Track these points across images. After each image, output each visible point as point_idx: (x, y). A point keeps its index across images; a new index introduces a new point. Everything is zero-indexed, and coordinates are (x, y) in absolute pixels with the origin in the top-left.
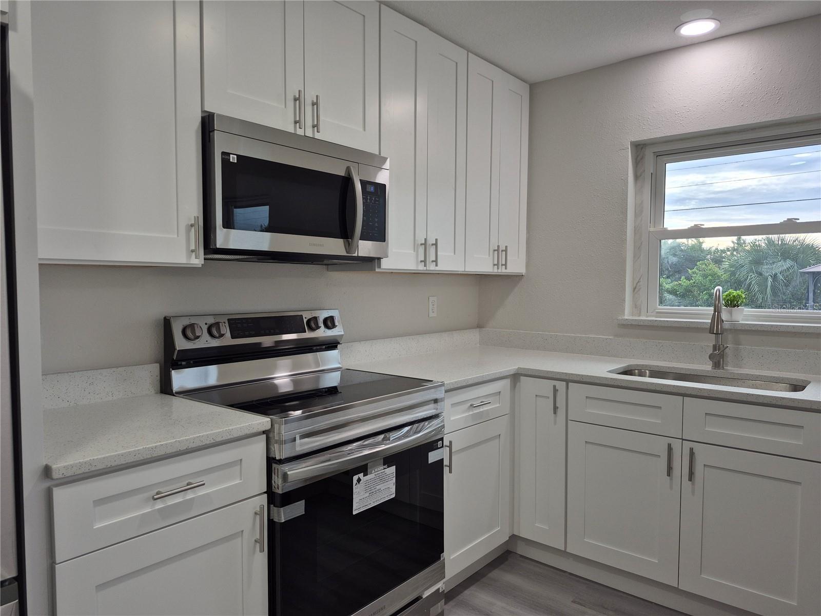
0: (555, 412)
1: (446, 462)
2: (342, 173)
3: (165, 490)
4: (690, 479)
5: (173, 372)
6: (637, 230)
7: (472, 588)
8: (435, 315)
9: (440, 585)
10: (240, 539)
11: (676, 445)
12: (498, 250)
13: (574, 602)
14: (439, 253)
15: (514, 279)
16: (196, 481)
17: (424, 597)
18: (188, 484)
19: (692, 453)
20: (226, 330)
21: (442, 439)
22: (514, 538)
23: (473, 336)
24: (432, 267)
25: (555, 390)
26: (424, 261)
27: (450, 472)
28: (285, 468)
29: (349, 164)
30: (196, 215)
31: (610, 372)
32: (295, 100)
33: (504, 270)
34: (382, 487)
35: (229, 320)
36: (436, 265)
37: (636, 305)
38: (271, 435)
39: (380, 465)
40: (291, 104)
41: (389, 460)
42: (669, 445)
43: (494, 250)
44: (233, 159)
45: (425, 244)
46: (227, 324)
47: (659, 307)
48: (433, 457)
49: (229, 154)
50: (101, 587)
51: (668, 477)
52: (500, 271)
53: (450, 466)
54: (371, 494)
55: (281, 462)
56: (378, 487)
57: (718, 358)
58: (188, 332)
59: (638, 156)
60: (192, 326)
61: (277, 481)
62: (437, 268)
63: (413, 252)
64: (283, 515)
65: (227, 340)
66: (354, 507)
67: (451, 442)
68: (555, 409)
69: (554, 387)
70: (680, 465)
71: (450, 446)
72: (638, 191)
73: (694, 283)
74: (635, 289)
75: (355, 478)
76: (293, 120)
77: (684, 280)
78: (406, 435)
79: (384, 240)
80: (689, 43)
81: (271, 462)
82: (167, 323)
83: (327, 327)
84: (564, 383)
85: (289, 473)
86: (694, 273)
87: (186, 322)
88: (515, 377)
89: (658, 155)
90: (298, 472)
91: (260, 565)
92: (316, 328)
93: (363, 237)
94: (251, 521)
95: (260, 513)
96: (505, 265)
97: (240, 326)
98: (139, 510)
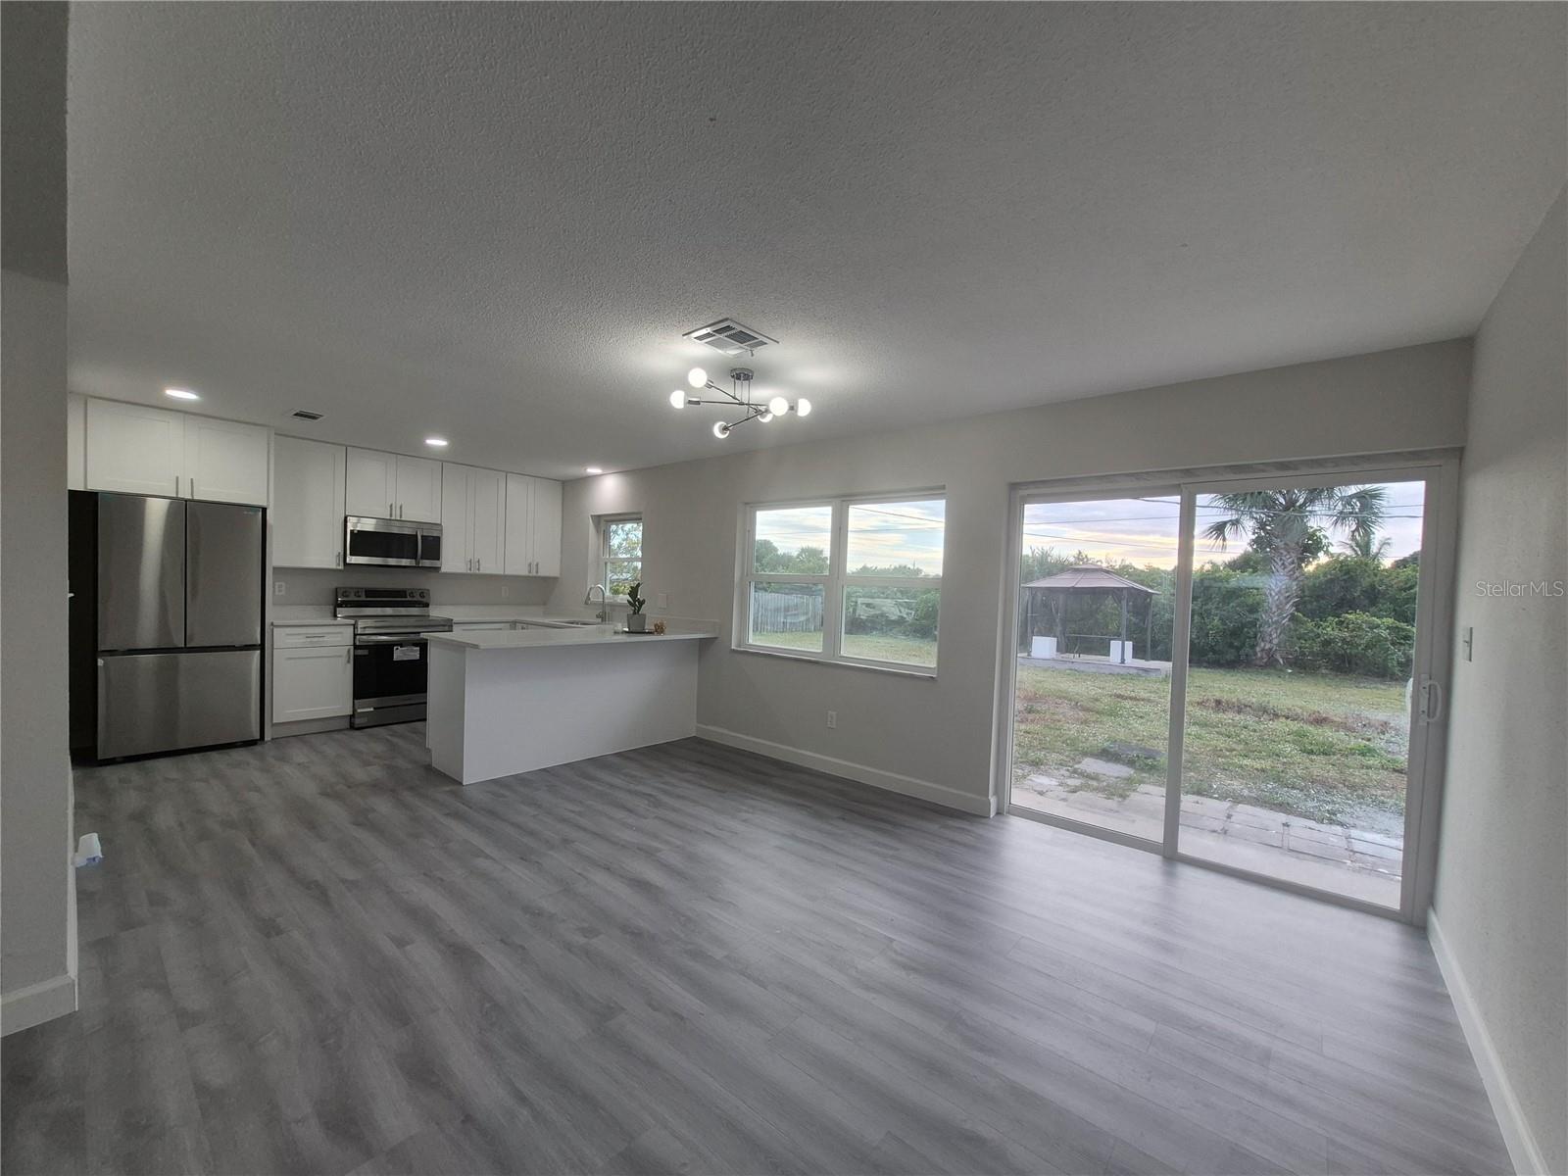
2: (413, 533)
3: (311, 635)
5: (338, 609)
6: (598, 557)
10: (342, 658)
12: (531, 564)
14: (481, 565)
16: (323, 635)
18: (320, 636)
20: (363, 594)
24: (477, 572)
26: (471, 569)
28: (361, 637)
29: (417, 529)
30: (338, 551)
32: (391, 506)
33: (536, 575)
34: (411, 653)
35: (364, 590)
36: (479, 571)
38: (356, 626)
40: (388, 507)
43: (529, 564)
44: (356, 532)
45: (470, 562)
46: (363, 592)
50: (287, 658)
52: (532, 574)
55: (359, 635)
56: (405, 653)
58: (344, 594)
60: (346, 591)
61: (357, 640)
63: (457, 565)
64: (360, 652)
65: (363, 598)
66: (394, 658)
75: (396, 648)
76: (389, 514)
81: (355, 635)
82: (335, 589)
83: (421, 597)
85: (362, 639)
87: (344, 590)
89: (607, 521)
90: (366, 640)
91: (350, 667)
92: (413, 597)
93: (422, 558)
94: (346, 653)
95: (349, 651)
96: (537, 572)
97: (370, 592)
98: (301, 640)
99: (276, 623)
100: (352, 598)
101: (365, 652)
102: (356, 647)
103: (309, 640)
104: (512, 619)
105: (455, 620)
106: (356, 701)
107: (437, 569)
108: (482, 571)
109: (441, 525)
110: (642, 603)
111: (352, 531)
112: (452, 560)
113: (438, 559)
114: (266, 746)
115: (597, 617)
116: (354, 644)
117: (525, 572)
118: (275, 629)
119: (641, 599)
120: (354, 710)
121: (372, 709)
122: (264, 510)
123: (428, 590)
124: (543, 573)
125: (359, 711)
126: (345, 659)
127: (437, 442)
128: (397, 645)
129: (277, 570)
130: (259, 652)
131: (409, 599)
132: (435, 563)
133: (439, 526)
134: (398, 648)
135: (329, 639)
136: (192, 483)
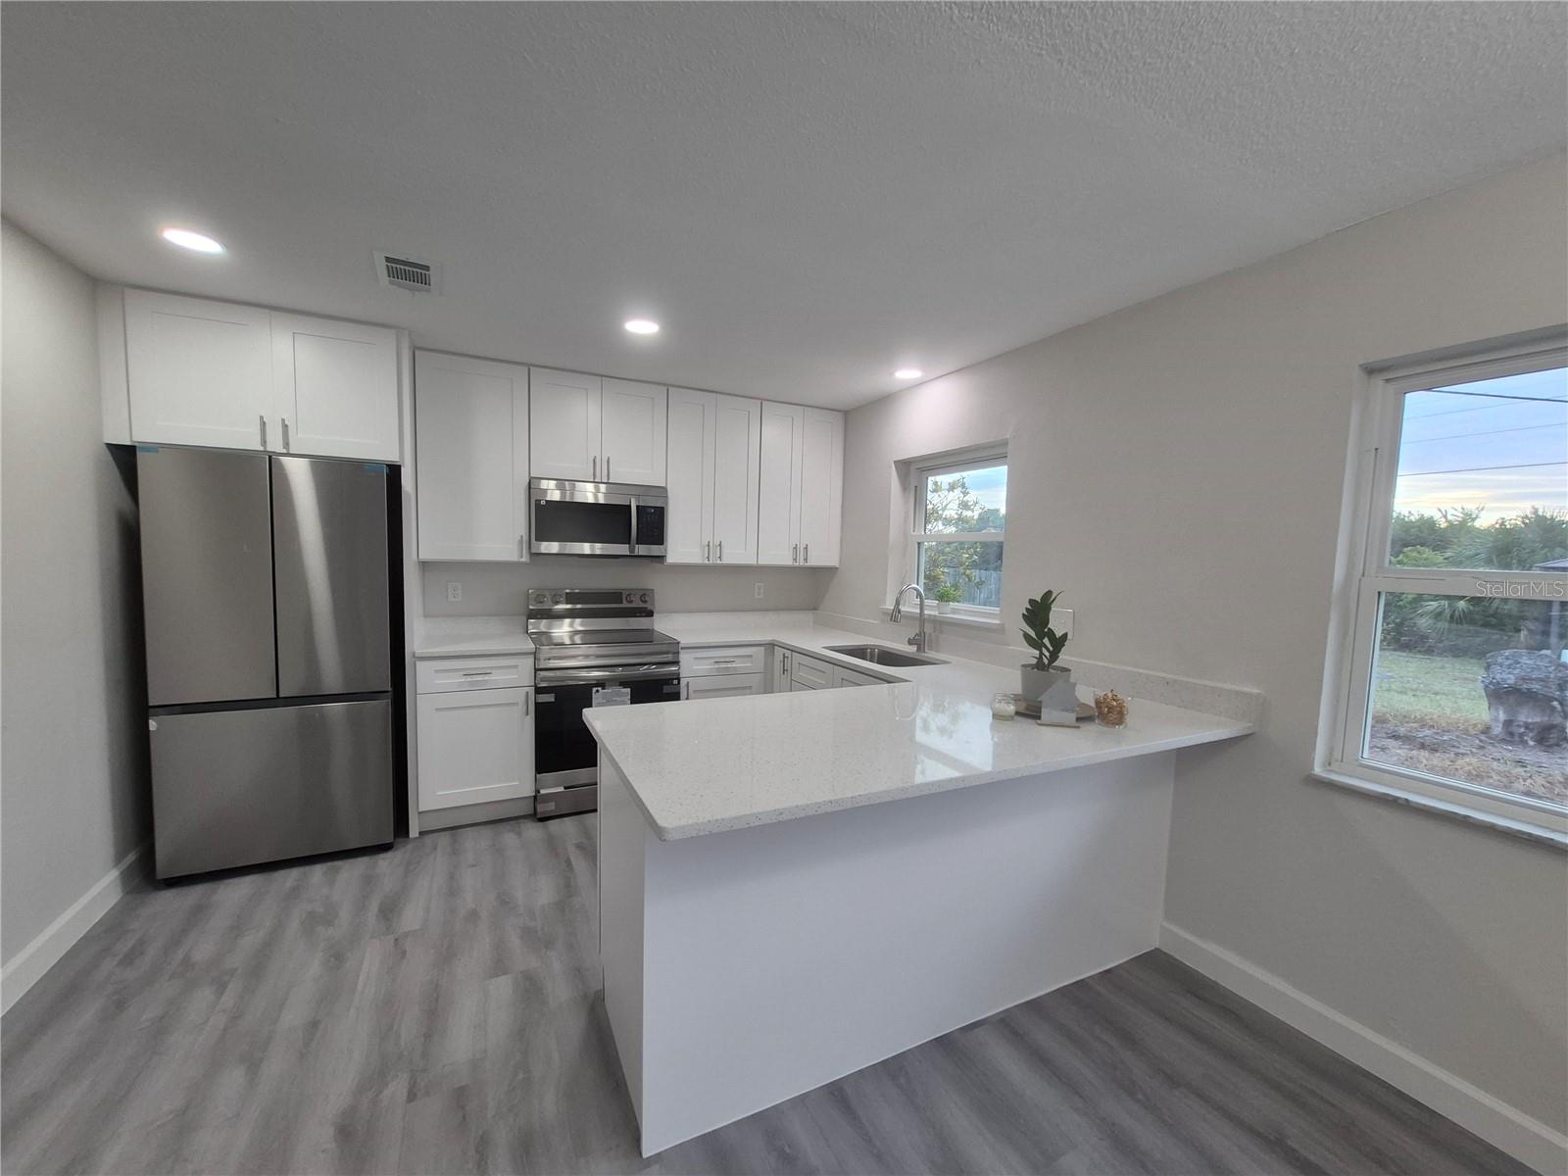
0: (784, 673)
1: (683, 695)
2: (625, 503)
3: (471, 672)
6: (904, 534)
8: (762, 596)
10: (517, 706)
12: (796, 548)
14: (723, 551)
18: (485, 672)
20: (563, 599)
21: (677, 679)
24: (715, 562)
26: (709, 557)
28: (545, 673)
29: (631, 496)
30: (523, 534)
32: (594, 461)
33: (805, 564)
34: (618, 699)
35: (566, 592)
36: (721, 560)
38: (536, 655)
39: (616, 685)
40: (591, 462)
43: (794, 548)
44: (543, 502)
45: (709, 545)
46: (564, 595)
48: (667, 689)
49: (540, 500)
50: (439, 710)
52: (799, 564)
54: (608, 701)
55: (543, 669)
56: (615, 698)
58: (538, 599)
59: (904, 470)
60: (541, 595)
61: (541, 679)
62: (722, 562)
63: (696, 550)
64: (545, 699)
65: (563, 605)
67: (688, 683)
68: (784, 671)
69: (784, 655)
74: (901, 583)
75: (594, 690)
76: (592, 474)
81: (536, 670)
82: (528, 592)
83: (642, 601)
84: (791, 652)
85: (546, 676)
87: (538, 593)
88: (771, 646)
89: (921, 471)
90: (549, 678)
91: (529, 723)
92: (631, 602)
94: (523, 698)
95: (528, 696)
96: (806, 560)
98: (457, 679)
99: (424, 651)
100: (548, 604)
101: (550, 698)
102: (538, 690)
103: (469, 679)
104: (768, 637)
105: (684, 641)
106: (538, 776)
107: (661, 558)
108: (726, 561)
109: (664, 489)
110: (1059, 643)
111: (539, 502)
112: (682, 545)
113: (662, 544)
114: (409, 847)
115: (910, 642)
116: (535, 684)
117: (789, 562)
118: (418, 663)
119: (1059, 634)
120: (538, 791)
121: (561, 789)
122: (394, 471)
123: (653, 590)
124: (815, 561)
125: (543, 790)
126: (521, 708)
127: (642, 327)
128: (597, 685)
130: (390, 701)
131: (625, 605)
132: (655, 550)
133: (662, 491)
134: (597, 691)
135: (498, 677)
136: (285, 427)
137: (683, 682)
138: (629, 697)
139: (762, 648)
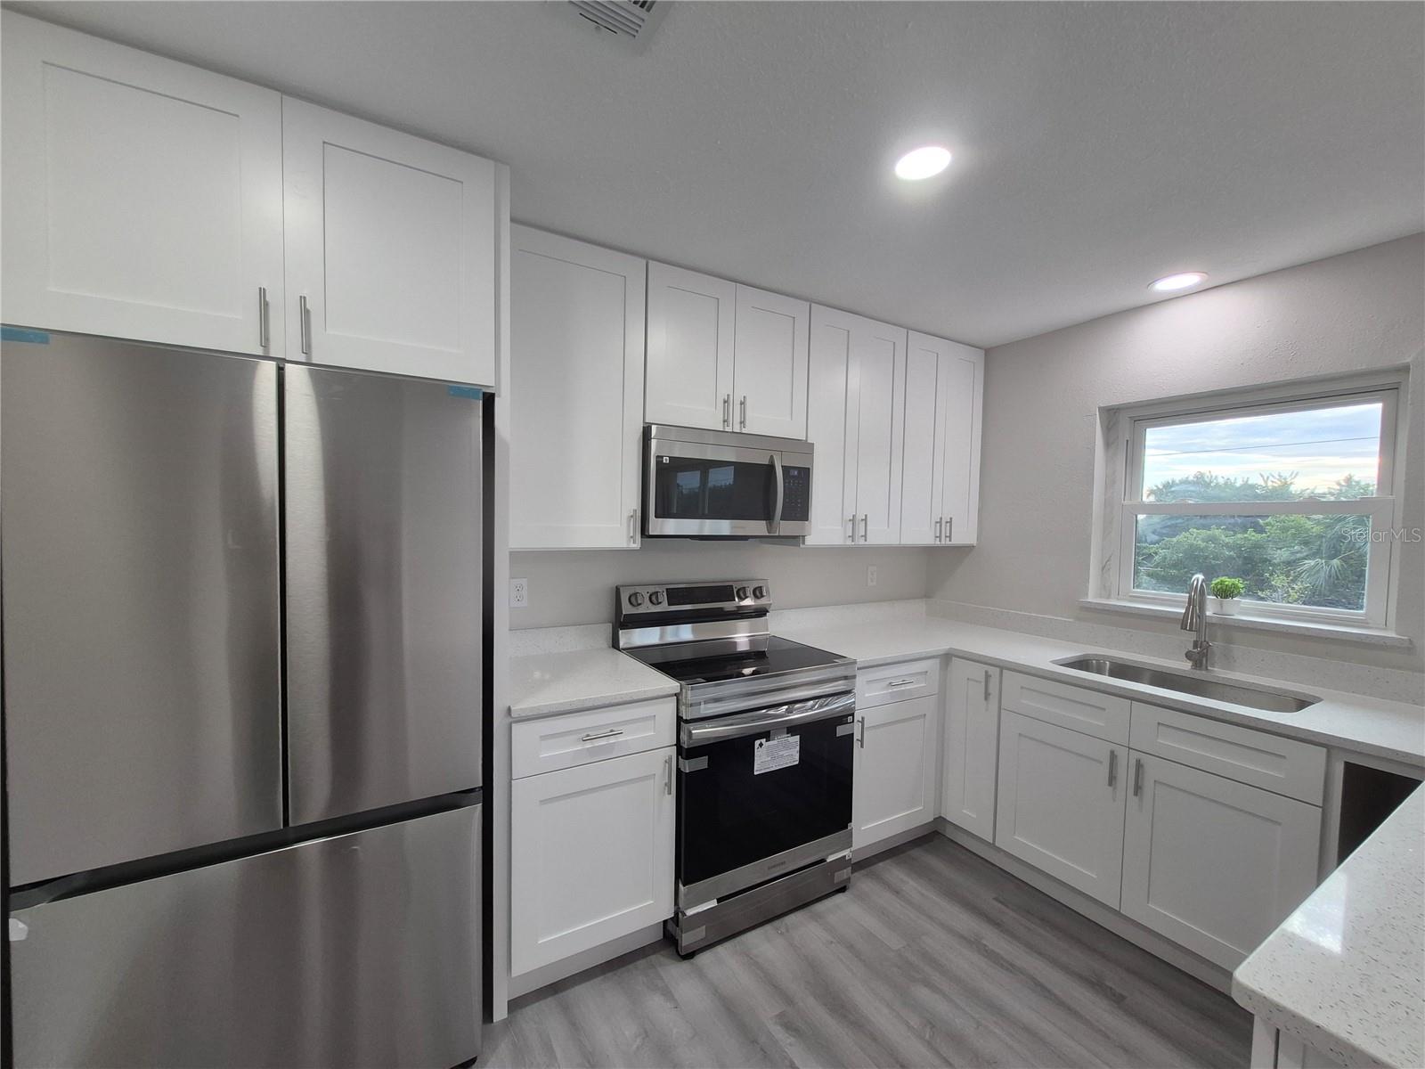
0: (986, 699)
1: (857, 736)
2: (766, 462)
3: (593, 734)
4: (1136, 794)
5: (620, 632)
6: (1108, 504)
7: (888, 861)
8: (875, 583)
9: (846, 853)
10: (652, 781)
11: (1122, 753)
12: (940, 522)
13: (996, 899)
14: (868, 528)
15: (963, 551)
16: (617, 729)
17: (828, 860)
18: (612, 731)
19: (1139, 765)
20: (664, 598)
21: (853, 715)
22: (940, 820)
23: (919, 607)
24: (862, 542)
25: (987, 676)
26: (852, 537)
27: (862, 746)
28: (691, 726)
29: (773, 453)
30: (635, 508)
31: (1054, 662)
32: (725, 402)
33: (948, 542)
34: (785, 753)
35: (667, 589)
36: (866, 540)
37: (1105, 586)
38: (680, 698)
39: (783, 733)
40: (720, 404)
41: (792, 729)
42: (1112, 753)
43: (937, 522)
44: (666, 460)
45: (853, 520)
46: (665, 594)
47: (1136, 590)
48: (841, 731)
49: (662, 457)
50: (543, 802)
51: (1111, 788)
52: (943, 542)
53: (862, 741)
54: (773, 758)
55: (687, 722)
56: (781, 753)
57: (1200, 656)
58: (633, 599)
59: (1109, 422)
60: (636, 594)
61: (684, 737)
62: (867, 543)
63: (840, 528)
64: (687, 767)
65: (664, 607)
66: (755, 769)
67: (863, 718)
68: (987, 695)
69: (986, 672)
70: (1125, 775)
71: (862, 722)
72: (1109, 460)
73: (1268, 537)
74: (1103, 568)
75: (757, 743)
76: (722, 420)
77: (1253, 534)
78: (812, 708)
79: (806, 518)
80: (1168, 298)
81: (680, 721)
82: (618, 590)
83: (756, 597)
84: (998, 669)
85: (693, 732)
86: (1267, 524)
87: (632, 591)
88: (947, 658)
89: (1136, 420)
90: (702, 732)
91: (672, 803)
92: (745, 598)
93: (783, 518)
94: (661, 767)
95: (669, 761)
96: (951, 536)
97: (675, 595)
98: (573, 747)
99: (519, 708)
100: (647, 608)
101: (702, 763)
102: (683, 752)
103: (588, 745)
104: (935, 645)
106: (681, 888)
108: (872, 541)
109: (811, 445)
111: (659, 458)
112: (824, 520)
113: (806, 520)
116: (678, 744)
117: (931, 539)
118: (514, 729)
120: (677, 911)
121: (713, 903)
122: (489, 400)
123: (771, 584)
124: (960, 537)
125: (690, 912)
126: (660, 785)
128: (760, 736)
129: (517, 557)
130: (479, 806)
132: (798, 528)
133: (806, 448)
134: (761, 745)
135: (630, 737)
136: (306, 314)
137: (858, 716)
138: (798, 748)
139: (938, 661)
